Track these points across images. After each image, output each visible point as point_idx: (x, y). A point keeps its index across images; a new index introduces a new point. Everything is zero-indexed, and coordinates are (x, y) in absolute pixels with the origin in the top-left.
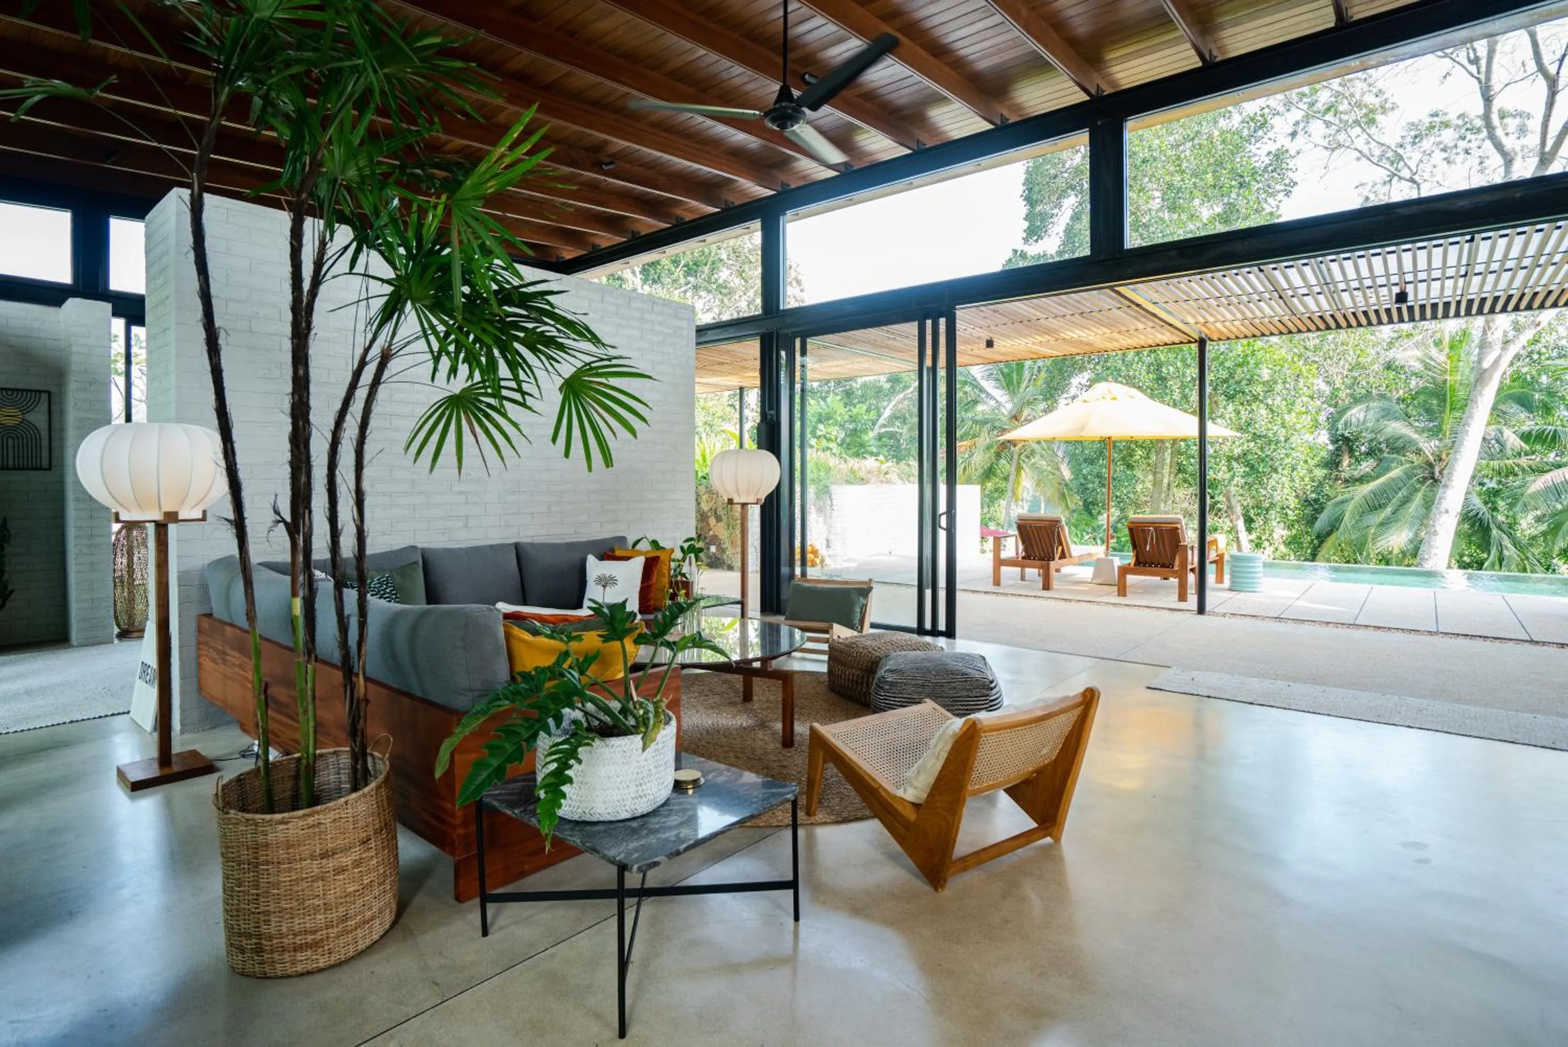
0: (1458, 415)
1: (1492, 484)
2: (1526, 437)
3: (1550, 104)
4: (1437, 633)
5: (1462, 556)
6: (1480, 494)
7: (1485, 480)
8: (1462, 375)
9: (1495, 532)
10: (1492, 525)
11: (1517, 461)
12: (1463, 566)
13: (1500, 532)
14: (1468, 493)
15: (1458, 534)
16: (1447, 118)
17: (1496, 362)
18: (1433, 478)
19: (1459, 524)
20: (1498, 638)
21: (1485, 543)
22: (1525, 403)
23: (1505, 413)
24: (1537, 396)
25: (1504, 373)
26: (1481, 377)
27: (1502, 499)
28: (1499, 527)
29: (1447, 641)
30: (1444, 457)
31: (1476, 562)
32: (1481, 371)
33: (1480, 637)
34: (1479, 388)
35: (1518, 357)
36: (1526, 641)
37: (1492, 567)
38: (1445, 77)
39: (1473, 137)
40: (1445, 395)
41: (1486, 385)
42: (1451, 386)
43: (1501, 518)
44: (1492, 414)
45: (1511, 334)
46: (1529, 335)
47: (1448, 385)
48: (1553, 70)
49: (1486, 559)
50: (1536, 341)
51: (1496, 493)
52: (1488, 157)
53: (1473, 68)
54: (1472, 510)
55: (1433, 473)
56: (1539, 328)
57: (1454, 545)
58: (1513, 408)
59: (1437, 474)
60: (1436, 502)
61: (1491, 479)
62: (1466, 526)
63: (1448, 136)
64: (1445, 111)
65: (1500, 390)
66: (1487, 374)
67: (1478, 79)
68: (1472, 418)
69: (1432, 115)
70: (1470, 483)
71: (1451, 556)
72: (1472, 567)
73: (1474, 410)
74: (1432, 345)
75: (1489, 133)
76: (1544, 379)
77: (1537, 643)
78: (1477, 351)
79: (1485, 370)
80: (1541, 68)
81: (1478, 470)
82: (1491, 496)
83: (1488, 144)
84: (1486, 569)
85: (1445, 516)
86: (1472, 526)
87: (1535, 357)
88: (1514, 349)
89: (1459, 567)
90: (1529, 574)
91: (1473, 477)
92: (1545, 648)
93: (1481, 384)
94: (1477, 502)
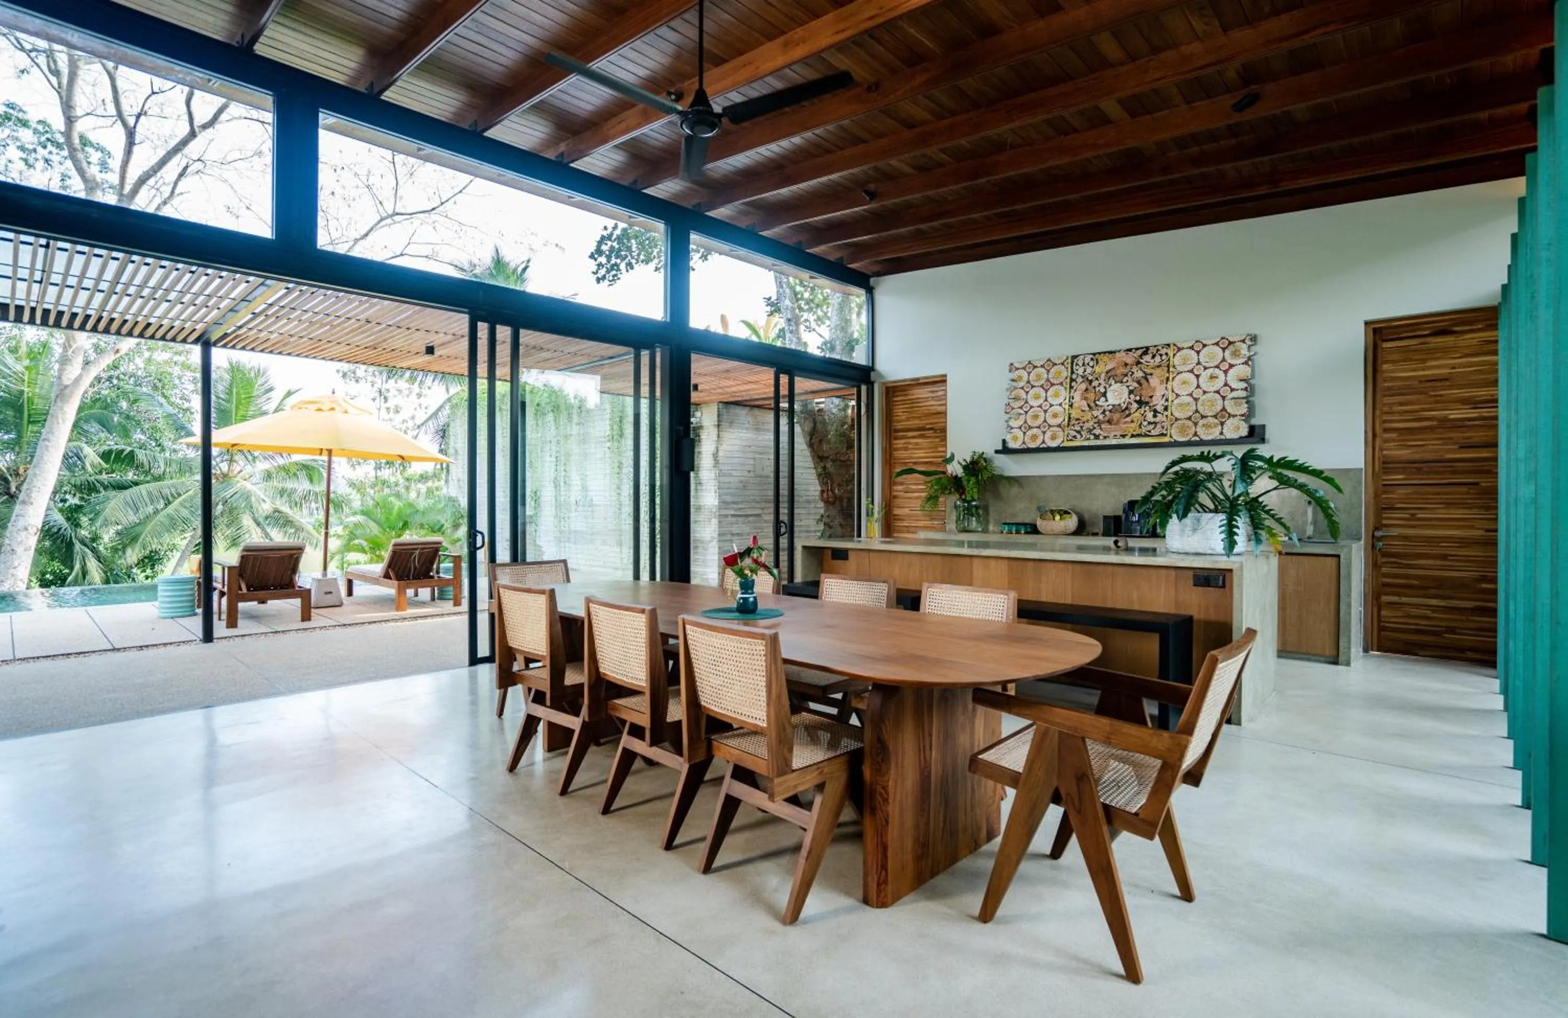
0: (35, 429)
1: (73, 501)
2: (105, 456)
3: (129, 152)
4: (14, 660)
5: (43, 574)
6: (61, 510)
7: (68, 497)
8: (41, 388)
9: (78, 546)
10: (74, 540)
11: (98, 477)
12: (45, 584)
13: (83, 547)
14: (48, 509)
15: (39, 551)
16: (26, 117)
17: (77, 380)
18: (8, 493)
19: (39, 541)
20: (81, 653)
21: (67, 558)
22: (105, 424)
23: (87, 431)
24: (116, 419)
25: (86, 392)
26: (63, 393)
27: (85, 515)
28: (83, 542)
29: (24, 665)
30: (21, 471)
31: (60, 579)
32: (61, 387)
33: (63, 655)
34: (59, 404)
35: (98, 379)
36: (109, 650)
37: (75, 583)
38: (23, 72)
39: (54, 150)
40: (22, 404)
41: (68, 401)
42: (28, 398)
43: (83, 533)
44: (72, 431)
45: (92, 356)
46: (108, 360)
47: (25, 396)
48: (131, 121)
49: (69, 574)
50: (116, 367)
51: (78, 508)
52: (70, 178)
53: (54, 80)
54: (53, 526)
55: (9, 488)
56: (118, 355)
57: (35, 563)
58: (94, 427)
59: (13, 489)
60: (13, 518)
61: (74, 495)
62: (47, 543)
63: (26, 136)
64: (24, 109)
65: (80, 409)
66: (67, 391)
67: (58, 92)
68: (53, 433)
69: (8, 106)
70: (50, 499)
71: (31, 575)
72: (55, 584)
73: (55, 425)
74: (6, 351)
75: (70, 153)
76: (124, 405)
77: (119, 650)
78: (57, 367)
79: (66, 387)
80: (120, 115)
81: (60, 485)
82: (72, 514)
83: (69, 163)
84: (69, 585)
85: (23, 534)
86: (54, 542)
87: (115, 382)
88: (94, 372)
89: (41, 586)
90: (112, 585)
91: (55, 493)
92: (127, 653)
93: (62, 400)
94: (59, 519)
